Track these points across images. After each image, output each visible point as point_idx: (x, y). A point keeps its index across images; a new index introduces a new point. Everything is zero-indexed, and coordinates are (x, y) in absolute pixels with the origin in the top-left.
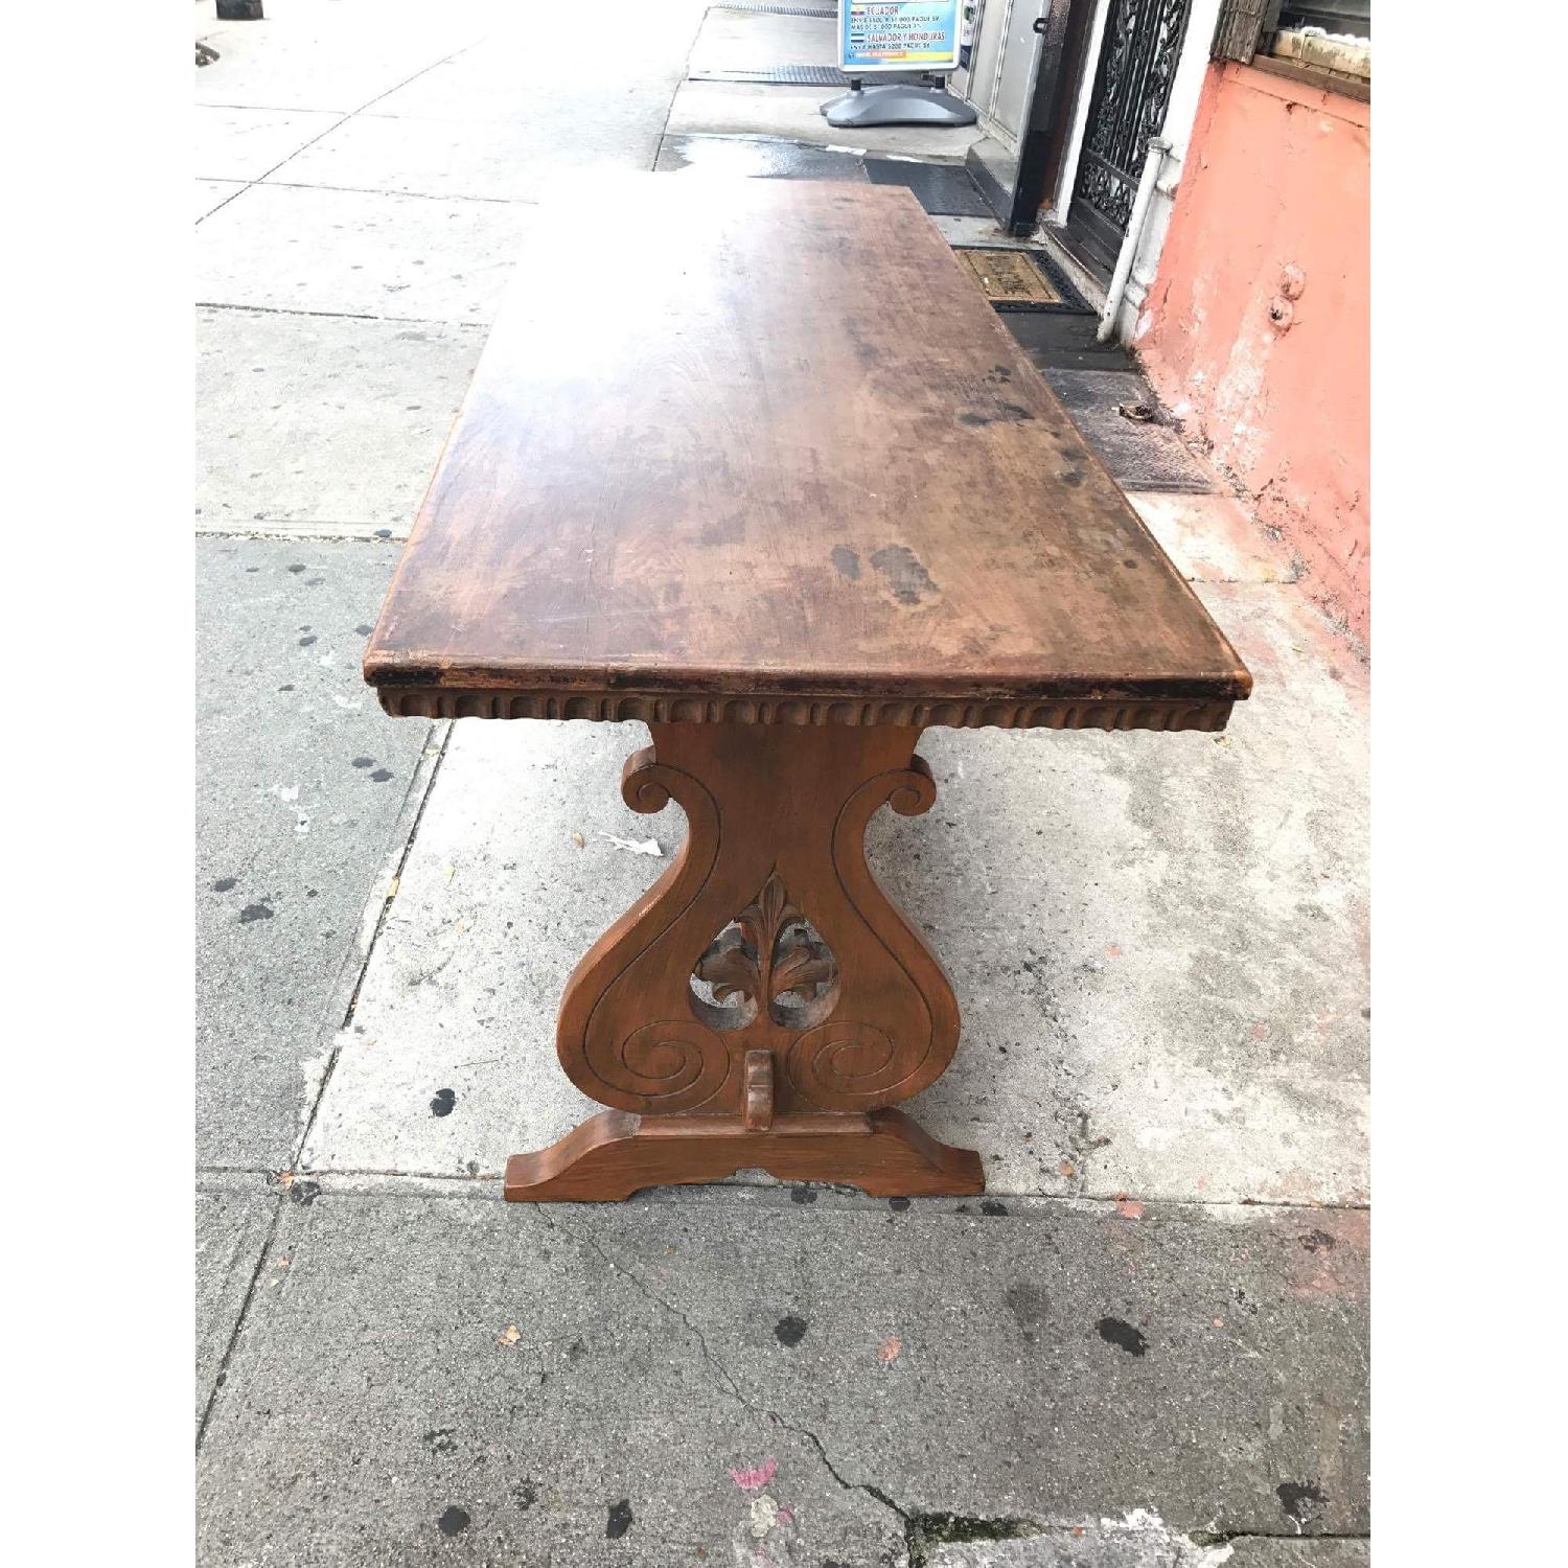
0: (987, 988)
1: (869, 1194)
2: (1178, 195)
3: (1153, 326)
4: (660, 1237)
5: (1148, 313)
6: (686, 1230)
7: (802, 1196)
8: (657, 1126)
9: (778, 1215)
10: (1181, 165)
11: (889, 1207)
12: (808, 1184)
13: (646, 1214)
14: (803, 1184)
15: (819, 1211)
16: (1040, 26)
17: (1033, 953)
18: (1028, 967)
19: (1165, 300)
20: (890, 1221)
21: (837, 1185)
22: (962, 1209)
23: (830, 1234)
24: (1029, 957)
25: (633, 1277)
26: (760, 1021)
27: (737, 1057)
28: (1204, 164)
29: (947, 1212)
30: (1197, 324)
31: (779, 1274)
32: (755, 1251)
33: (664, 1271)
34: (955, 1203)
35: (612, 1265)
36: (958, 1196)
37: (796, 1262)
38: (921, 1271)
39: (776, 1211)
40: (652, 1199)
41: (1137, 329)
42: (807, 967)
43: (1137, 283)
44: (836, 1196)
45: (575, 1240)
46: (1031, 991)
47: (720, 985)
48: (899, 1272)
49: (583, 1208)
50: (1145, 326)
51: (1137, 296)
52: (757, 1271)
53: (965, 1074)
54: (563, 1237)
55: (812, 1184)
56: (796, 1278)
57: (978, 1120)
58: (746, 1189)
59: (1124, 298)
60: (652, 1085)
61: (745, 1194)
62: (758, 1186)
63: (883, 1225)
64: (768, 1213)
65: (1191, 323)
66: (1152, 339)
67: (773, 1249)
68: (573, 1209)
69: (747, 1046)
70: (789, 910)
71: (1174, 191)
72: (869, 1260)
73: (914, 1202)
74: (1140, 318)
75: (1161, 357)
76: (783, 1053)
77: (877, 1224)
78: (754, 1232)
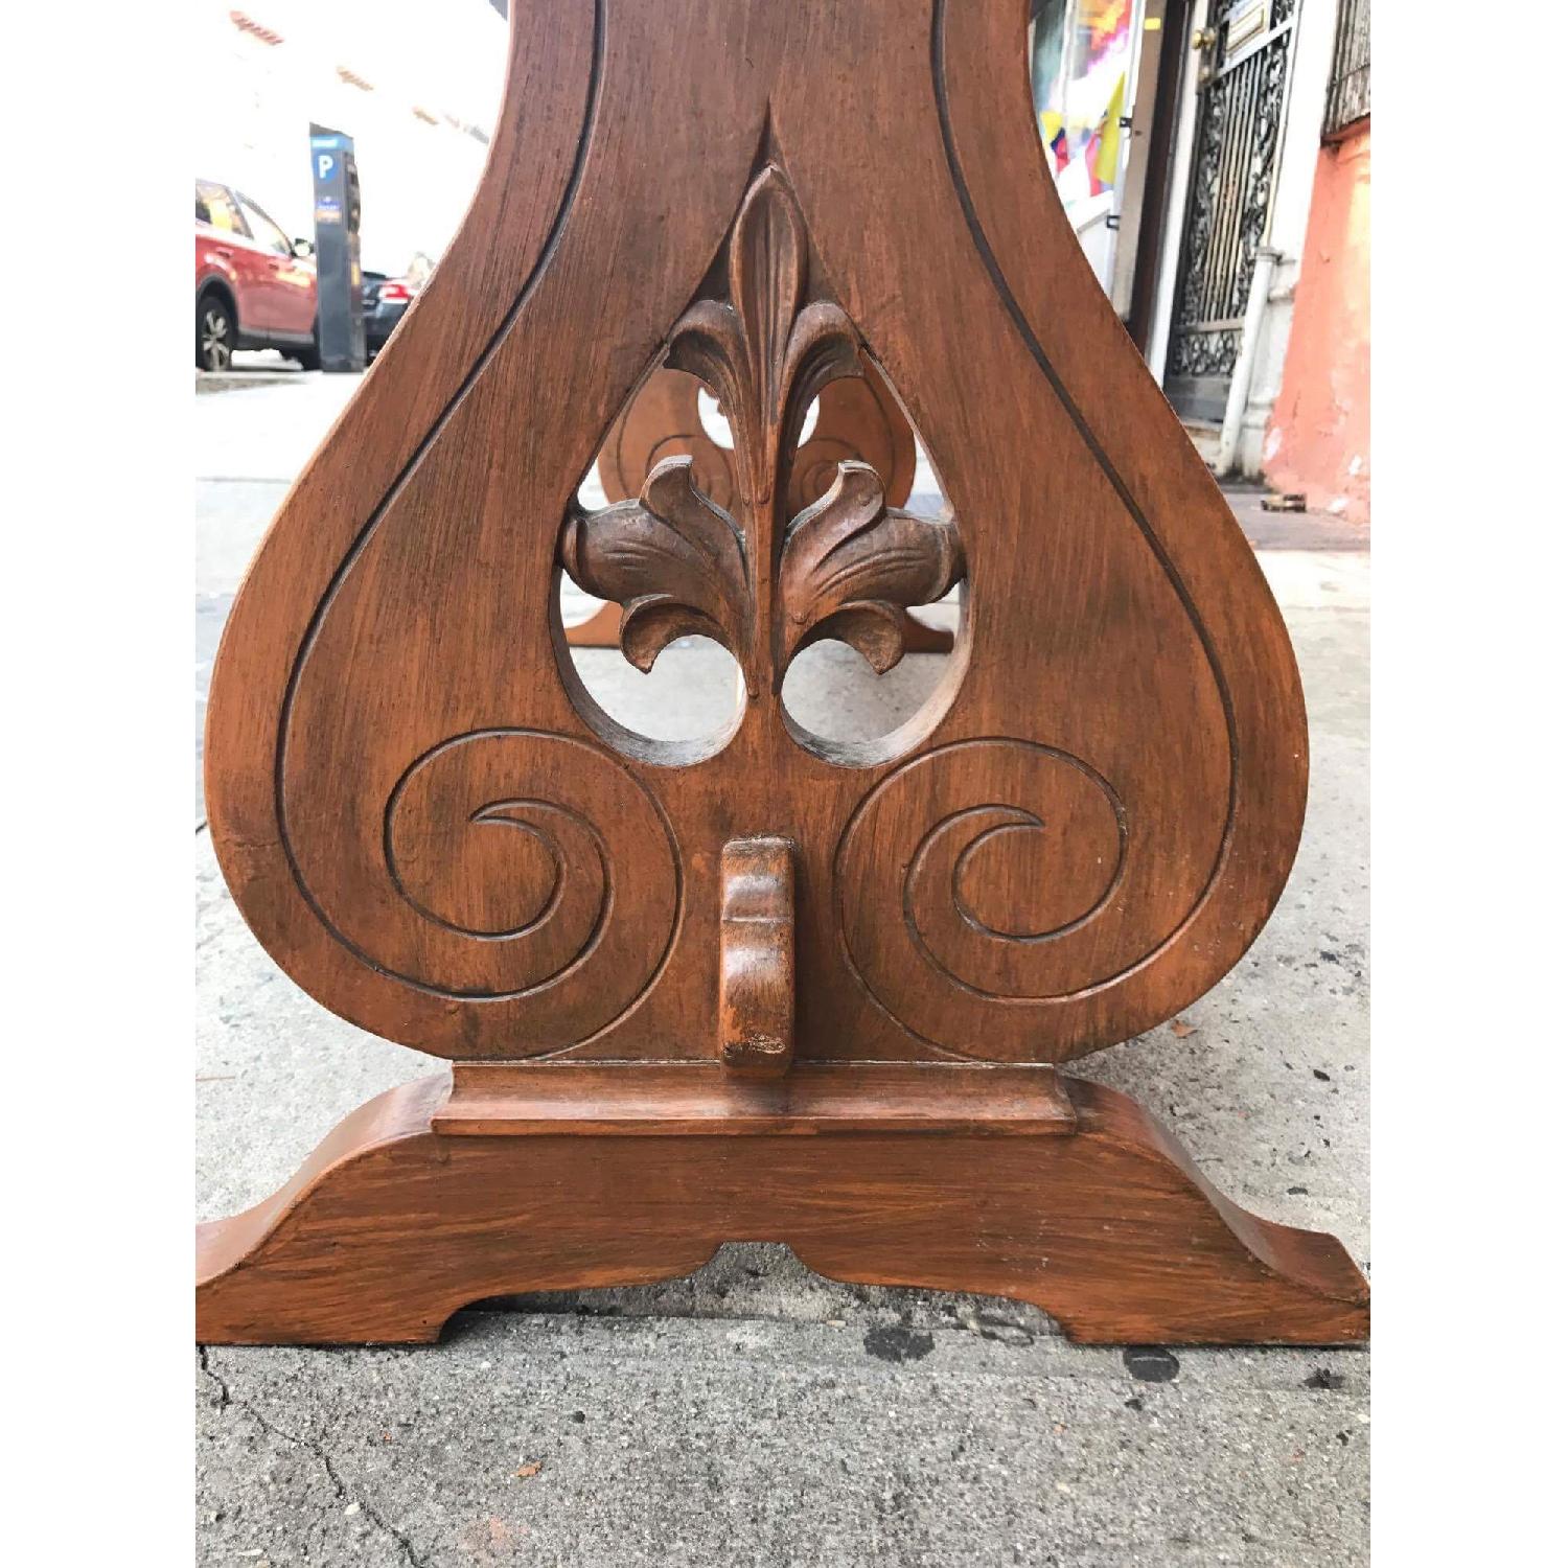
0: (1259, 983)
1: (1069, 1333)
2: (1298, 295)
3: (1282, 445)
4: (506, 1431)
5: (1276, 431)
6: (580, 1418)
7: (895, 1345)
8: (499, 1093)
9: (832, 1385)
10: (1298, 267)
11: (1125, 1371)
12: (907, 1317)
13: (481, 1379)
14: (895, 1317)
15: (940, 1378)
16: (1112, 222)
17: (1333, 939)
18: (1328, 957)
19: (1295, 414)
20: (1135, 1404)
21: (983, 1320)
22: (1321, 1381)
23: (971, 1436)
24: (1328, 946)
25: (405, 1543)
26: (754, 736)
27: (698, 861)
28: (1325, 256)
29: (1283, 1385)
30: (1342, 419)
31: (831, 1540)
32: (764, 1473)
33: (498, 1527)
34: (1301, 1366)
35: (353, 1509)
36: (1304, 1348)
37: (880, 1505)
38: (1248, 1539)
39: (823, 1373)
40: (508, 1344)
41: (1264, 449)
42: (876, 539)
43: (1256, 406)
44: (981, 1340)
45: (275, 1441)
46: (1348, 991)
47: (637, 604)
48: (1184, 1540)
49: (320, 1359)
50: (1273, 446)
51: (1258, 417)
52: (767, 1529)
53: (1250, 1114)
54: (245, 1429)
55: (920, 1315)
56: (883, 1550)
57: (1304, 1191)
58: (748, 1325)
59: (1243, 427)
60: (475, 957)
61: (748, 1336)
62: (781, 1319)
63: (1117, 1415)
64: (804, 1379)
65: (1334, 421)
66: (1282, 460)
67: (813, 1470)
68: (291, 1361)
69: (724, 823)
70: (819, 315)
71: (1293, 292)
72: (1092, 1505)
73: (1189, 1360)
74: (1266, 436)
75: (1297, 477)
76: (824, 852)
77: (1096, 1410)
78: (765, 1426)
